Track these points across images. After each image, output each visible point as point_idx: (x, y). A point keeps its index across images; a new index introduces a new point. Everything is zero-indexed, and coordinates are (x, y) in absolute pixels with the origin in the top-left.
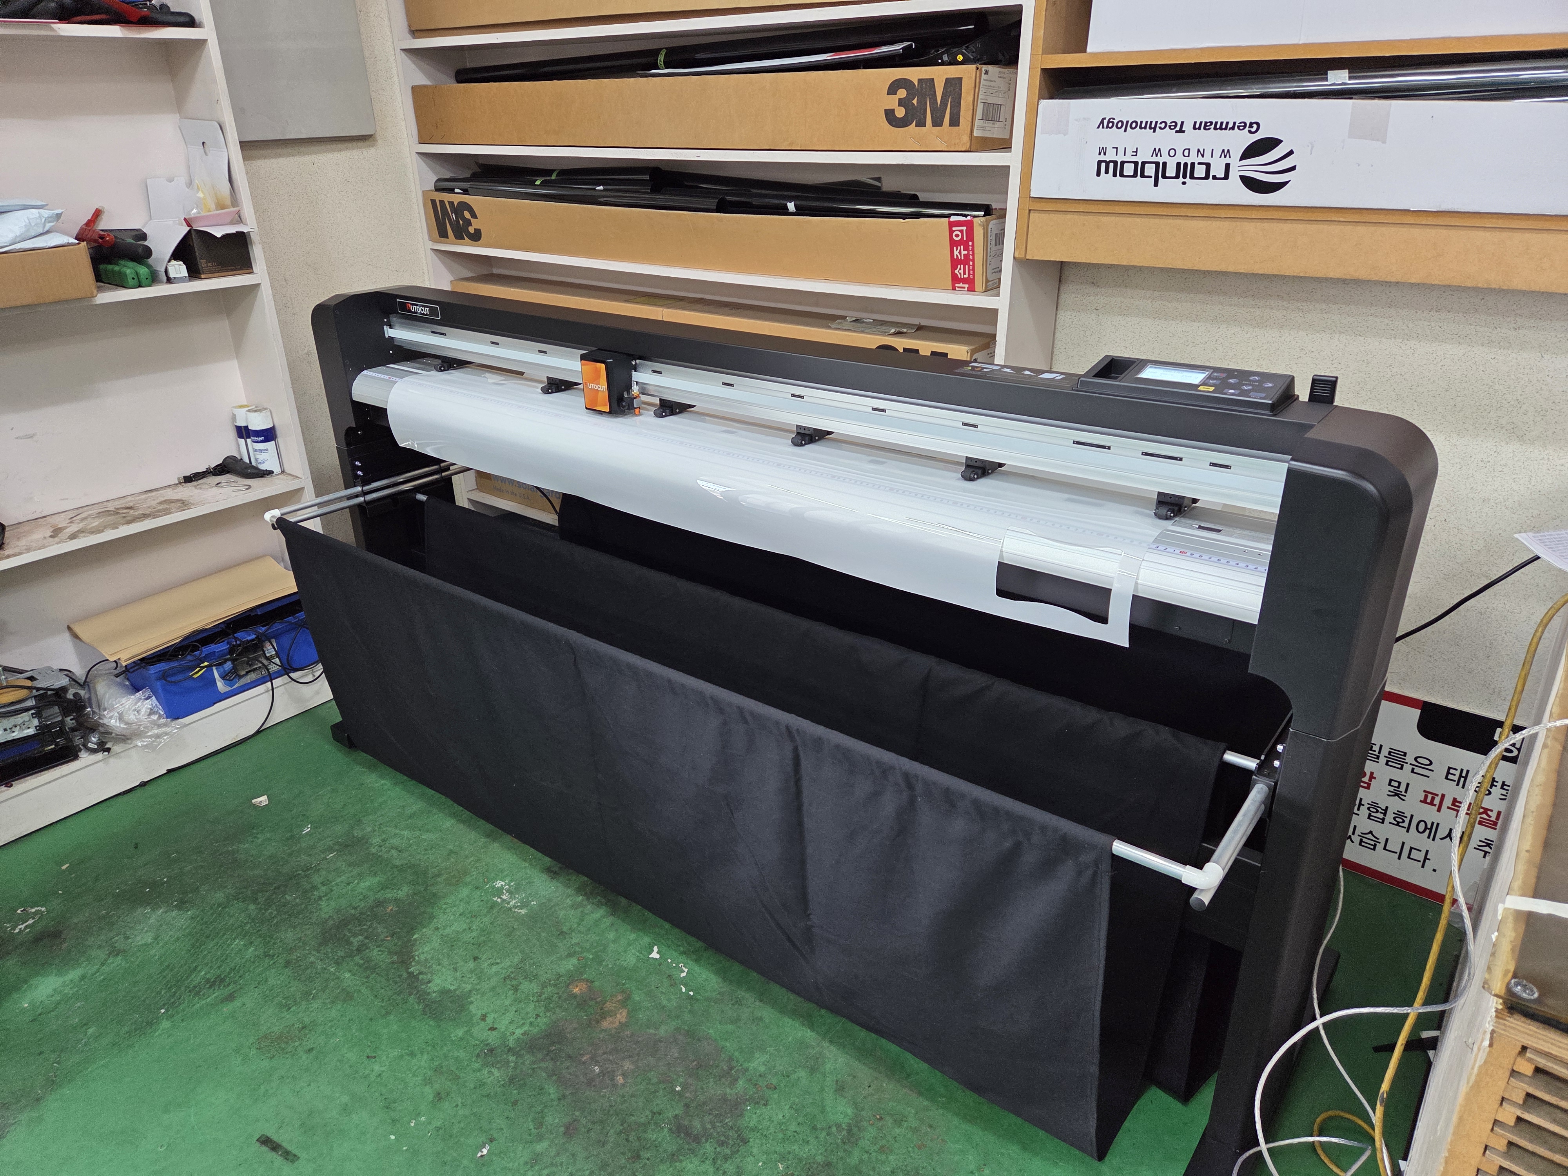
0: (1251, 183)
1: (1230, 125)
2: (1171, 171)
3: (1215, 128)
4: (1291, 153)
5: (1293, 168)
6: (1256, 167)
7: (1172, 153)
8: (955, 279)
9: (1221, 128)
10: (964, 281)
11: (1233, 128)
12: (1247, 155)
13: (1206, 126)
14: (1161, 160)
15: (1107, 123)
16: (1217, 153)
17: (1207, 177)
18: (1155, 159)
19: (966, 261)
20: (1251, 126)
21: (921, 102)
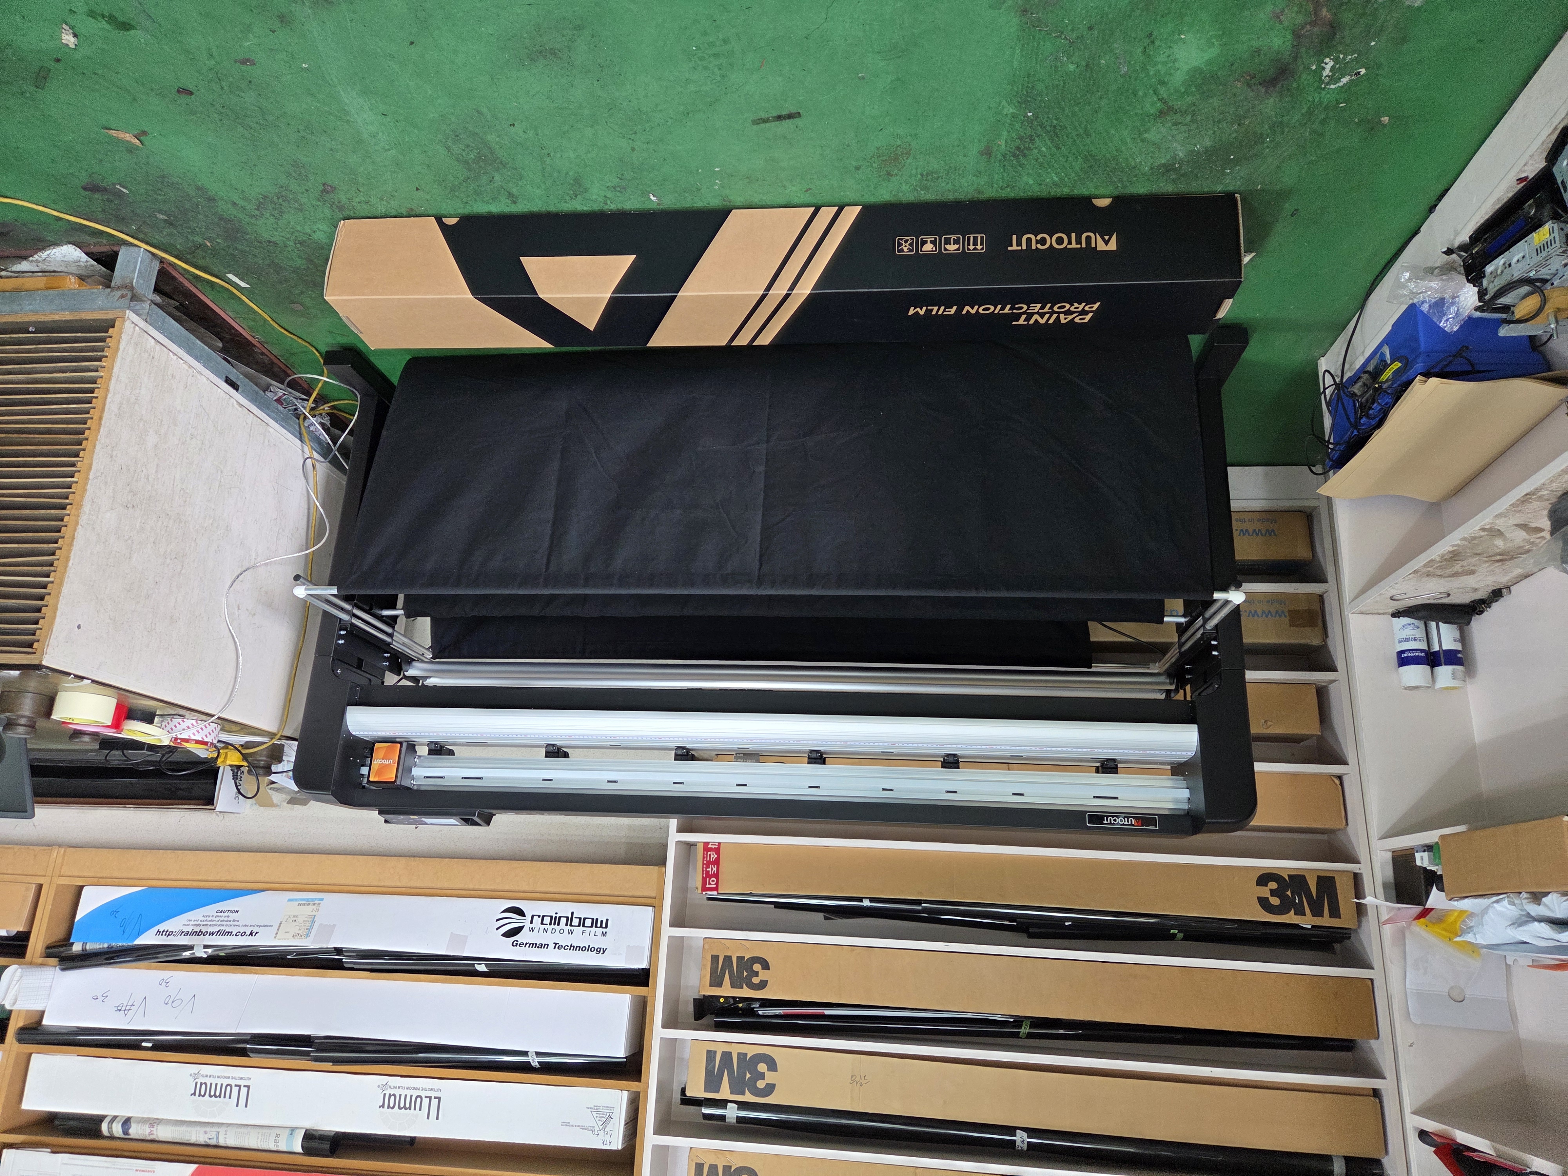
0: (520, 912)
1: (528, 945)
2: (563, 920)
3: (536, 944)
4: (497, 929)
5: (498, 920)
6: (515, 921)
7: (562, 932)
8: (717, 850)
9: (533, 944)
10: (711, 850)
11: (527, 944)
12: (521, 928)
13: (541, 946)
14: (569, 927)
15: (601, 951)
16: (536, 930)
17: (543, 917)
18: (572, 928)
19: (708, 864)
20: (517, 944)
21: (740, 972)
